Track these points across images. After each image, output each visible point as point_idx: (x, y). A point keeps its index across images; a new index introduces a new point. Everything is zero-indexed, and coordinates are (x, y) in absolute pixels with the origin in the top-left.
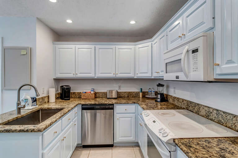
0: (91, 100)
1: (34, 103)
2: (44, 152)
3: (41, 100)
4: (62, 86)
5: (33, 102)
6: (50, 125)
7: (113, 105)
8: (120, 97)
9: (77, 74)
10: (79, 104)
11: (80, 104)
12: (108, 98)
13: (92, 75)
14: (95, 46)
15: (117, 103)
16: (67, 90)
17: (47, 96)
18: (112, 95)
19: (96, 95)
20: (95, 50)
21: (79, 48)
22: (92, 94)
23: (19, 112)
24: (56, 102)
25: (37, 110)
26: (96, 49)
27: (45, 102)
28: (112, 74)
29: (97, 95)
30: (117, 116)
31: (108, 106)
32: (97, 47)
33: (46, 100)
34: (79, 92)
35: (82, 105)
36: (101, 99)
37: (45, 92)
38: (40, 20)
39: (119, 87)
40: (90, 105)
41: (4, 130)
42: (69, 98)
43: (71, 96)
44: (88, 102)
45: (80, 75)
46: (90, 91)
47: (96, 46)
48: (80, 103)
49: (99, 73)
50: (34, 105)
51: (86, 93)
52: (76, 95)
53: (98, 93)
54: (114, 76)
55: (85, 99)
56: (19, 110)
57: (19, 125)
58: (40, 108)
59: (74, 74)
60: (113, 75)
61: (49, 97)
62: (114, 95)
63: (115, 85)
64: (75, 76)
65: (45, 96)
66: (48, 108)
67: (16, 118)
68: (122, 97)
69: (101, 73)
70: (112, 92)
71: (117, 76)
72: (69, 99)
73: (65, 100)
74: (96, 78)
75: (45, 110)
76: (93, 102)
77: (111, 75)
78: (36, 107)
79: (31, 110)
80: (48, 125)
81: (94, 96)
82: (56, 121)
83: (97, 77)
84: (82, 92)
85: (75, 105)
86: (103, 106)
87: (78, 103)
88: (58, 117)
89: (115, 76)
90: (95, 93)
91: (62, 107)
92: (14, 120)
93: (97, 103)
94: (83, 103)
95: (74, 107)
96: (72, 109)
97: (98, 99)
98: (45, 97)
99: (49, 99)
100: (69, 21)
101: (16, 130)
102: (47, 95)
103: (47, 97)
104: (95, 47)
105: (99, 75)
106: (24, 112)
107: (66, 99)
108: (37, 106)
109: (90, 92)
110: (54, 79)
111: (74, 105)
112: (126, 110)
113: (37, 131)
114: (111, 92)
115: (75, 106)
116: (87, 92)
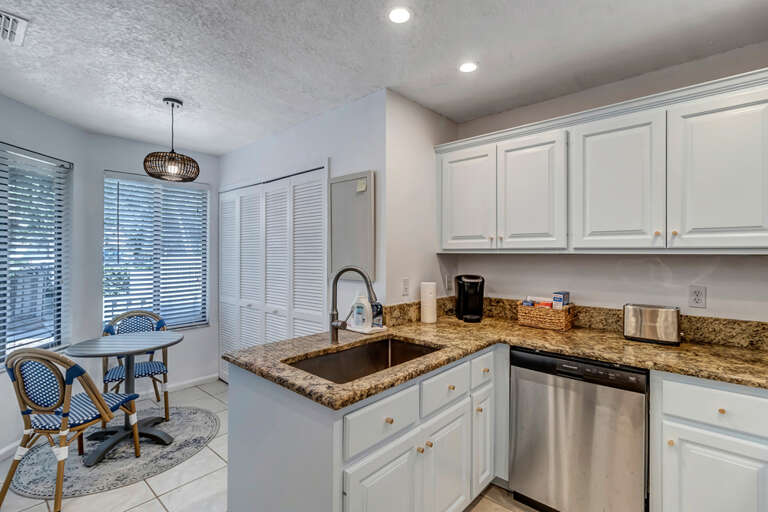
0: (552, 333)
1: (378, 318)
2: (350, 470)
3: (396, 313)
4: (459, 278)
5: (374, 317)
6: (368, 396)
7: (646, 372)
8: (700, 343)
9: (501, 239)
10: (500, 341)
11: (505, 342)
12: (627, 338)
13: (555, 242)
14: (568, 129)
15: (667, 369)
16: (471, 291)
17: (414, 304)
18: (654, 329)
19: (576, 319)
20: (568, 144)
21: (508, 151)
22: (557, 312)
23: (335, 338)
24: (438, 322)
25: (380, 339)
26: (573, 139)
27: (410, 321)
28: (650, 237)
29: (581, 316)
30: (665, 430)
31: (619, 374)
32: (577, 131)
33: (413, 314)
34: (513, 301)
35: (513, 348)
36: (591, 338)
37: (412, 291)
38: (398, 94)
39: (697, 293)
40: (542, 353)
41: (279, 378)
42: (476, 317)
43: (490, 311)
44: (535, 341)
45: (511, 244)
46: (550, 300)
47: (573, 130)
48: (503, 338)
49: (584, 230)
50: (378, 325)
51: (533, 304)
52: (504, 309)
53: (587, 310)
54: (660, 243)
55: (531, 327)
56: (335, 330)
57: (307, 374)
58: (389, 335)
59: (492, 239)
60: (654, 241)
61: (420, 308)
62: (666, 329)
63: (668, 284)
64: (494, 247)
65: (408, 302)
66: (406, 339)
67: (324, 351)
68: (710, 343)
69: (593, 234)
70: (654, 316)
71: (676, 245)
72: (478, 321)
73: (466, 320)
74: (572, 252)
75: (399, 341)
76: (552, 343)
77: (644, 241)
78: (382, 331)
79: (365, 337)
80: (359, 393)
81: (563, 319)
82: (393, 385)
83: (576, 249)
84: (520, 298)
85: (483, 343)
86: (595, 370)
87: (496, 337)
88: (401, 375)
89: (664, 246)
90: (574, 307)
91: (439, 343)
92: (319, 356)
93: (567, 349)
94: (515, 340)
95: (477, 350)
96: (466, 354)
97: (579, 335)
98: (409, 305)
99: (420, 312)
100: (468, 67)
101: (293, 385)
102: (416, 301)
103: (415, 307)
104: (568, 134)
105: (584, 240)
106: (345, 340)
107: (468, 317)
108: (385, 327)
109: (551, 305)
110: (438, 254)
111: (478, 343)
112: (722, 411)
113: (326, 402)
114: (647, 312)
115: (480, 349)
116: (539, 303)
